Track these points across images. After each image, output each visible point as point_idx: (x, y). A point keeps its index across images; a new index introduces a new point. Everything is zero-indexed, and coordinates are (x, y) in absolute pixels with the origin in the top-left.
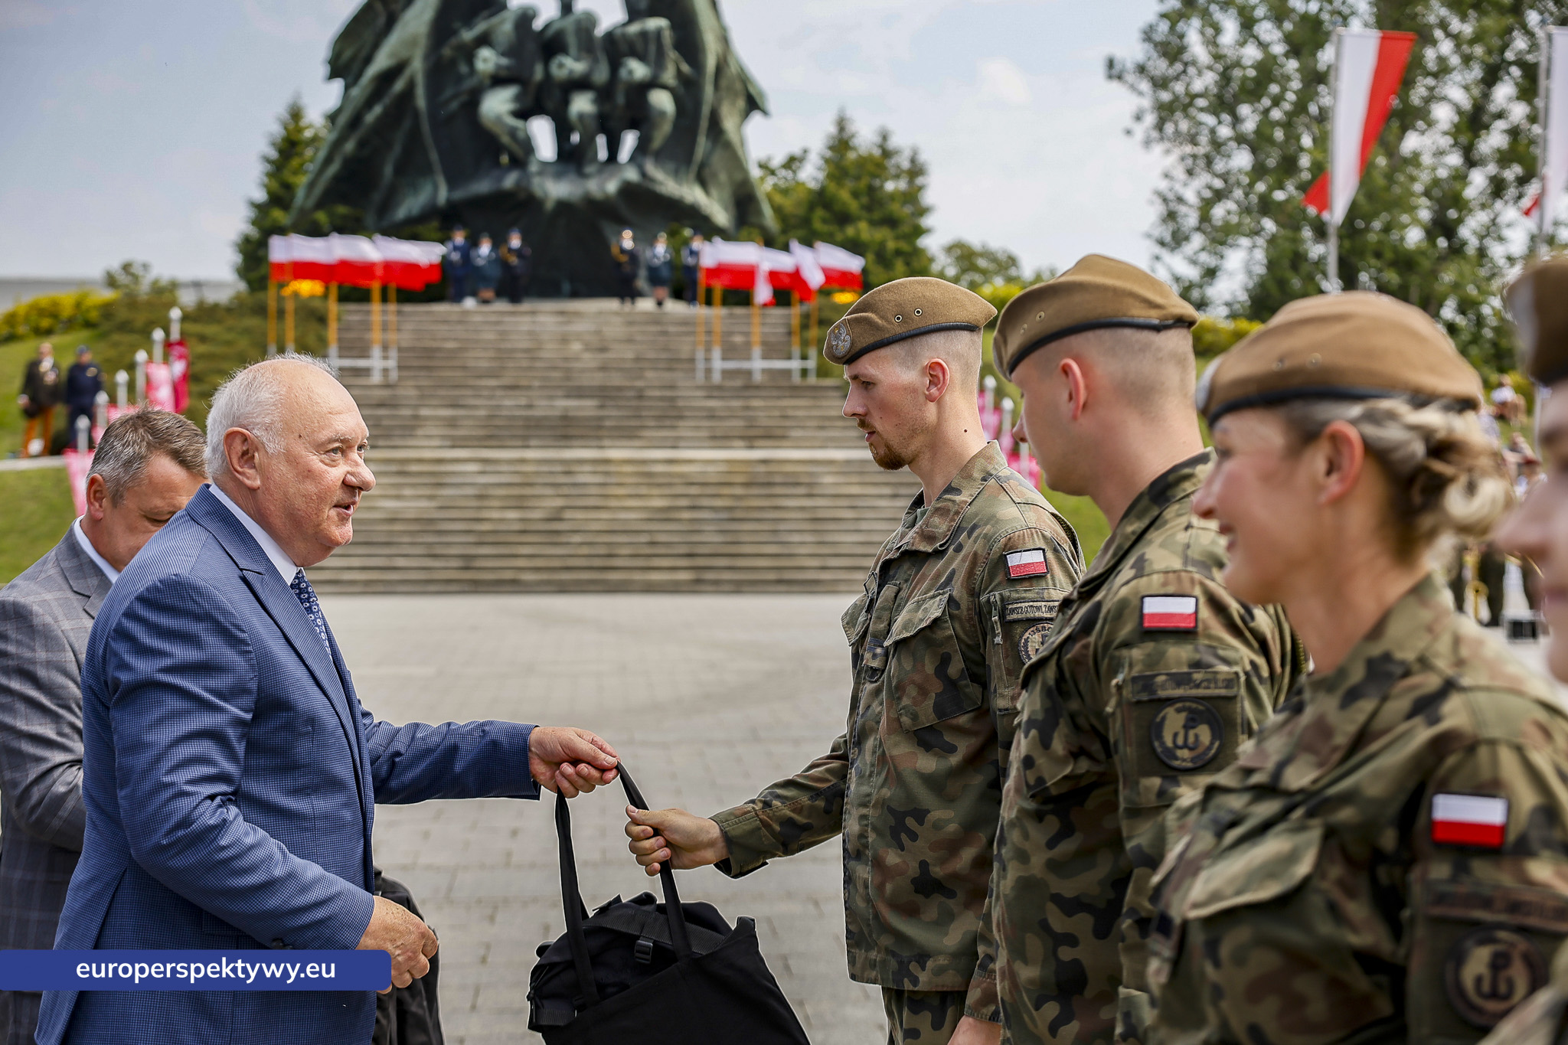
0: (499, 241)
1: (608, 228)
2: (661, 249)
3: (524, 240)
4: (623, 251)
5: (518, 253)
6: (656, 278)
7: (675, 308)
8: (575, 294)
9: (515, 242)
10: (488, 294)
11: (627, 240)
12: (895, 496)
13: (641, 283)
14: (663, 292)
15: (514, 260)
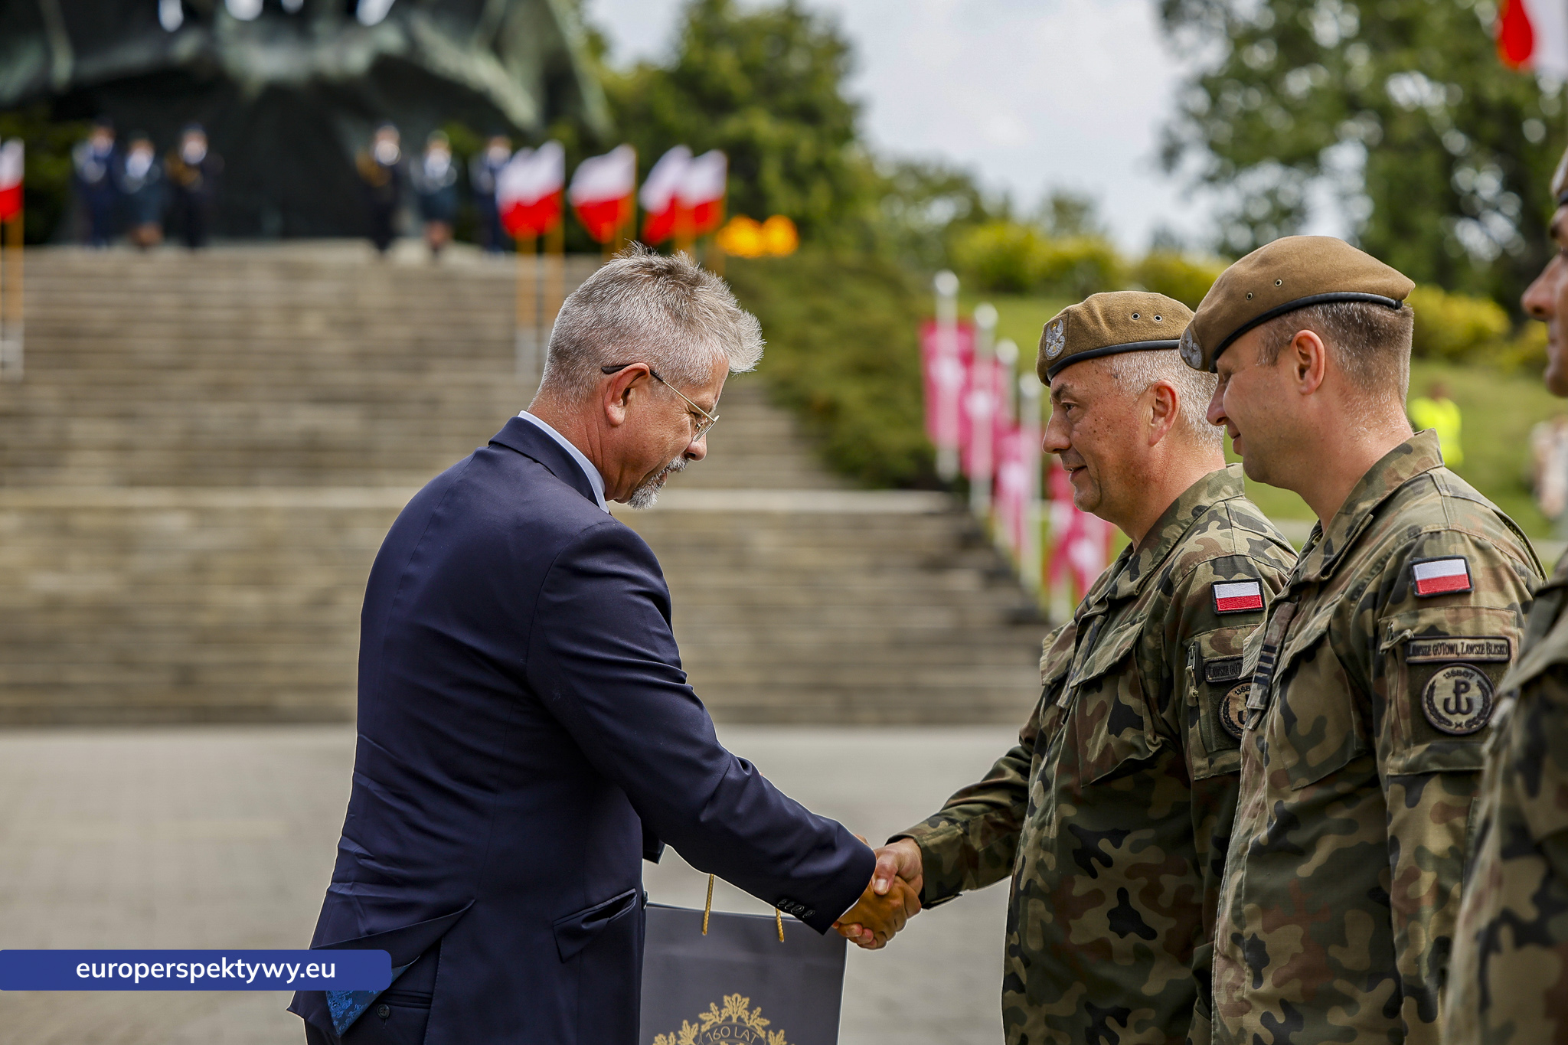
0: (165, 147)
1: (349, 130)
2: (438, 162)
3: (212, 144)
4: (380, 166)
5: (202, 167)
6: (430, 208)
7: (462, 259)
8: (290, 233)
9: (194, 147)
10: (149, 231)
11: (387, 148)
12: (876, 569)
13: (407, 219)
14: (439, 232)
15: (193, 181)
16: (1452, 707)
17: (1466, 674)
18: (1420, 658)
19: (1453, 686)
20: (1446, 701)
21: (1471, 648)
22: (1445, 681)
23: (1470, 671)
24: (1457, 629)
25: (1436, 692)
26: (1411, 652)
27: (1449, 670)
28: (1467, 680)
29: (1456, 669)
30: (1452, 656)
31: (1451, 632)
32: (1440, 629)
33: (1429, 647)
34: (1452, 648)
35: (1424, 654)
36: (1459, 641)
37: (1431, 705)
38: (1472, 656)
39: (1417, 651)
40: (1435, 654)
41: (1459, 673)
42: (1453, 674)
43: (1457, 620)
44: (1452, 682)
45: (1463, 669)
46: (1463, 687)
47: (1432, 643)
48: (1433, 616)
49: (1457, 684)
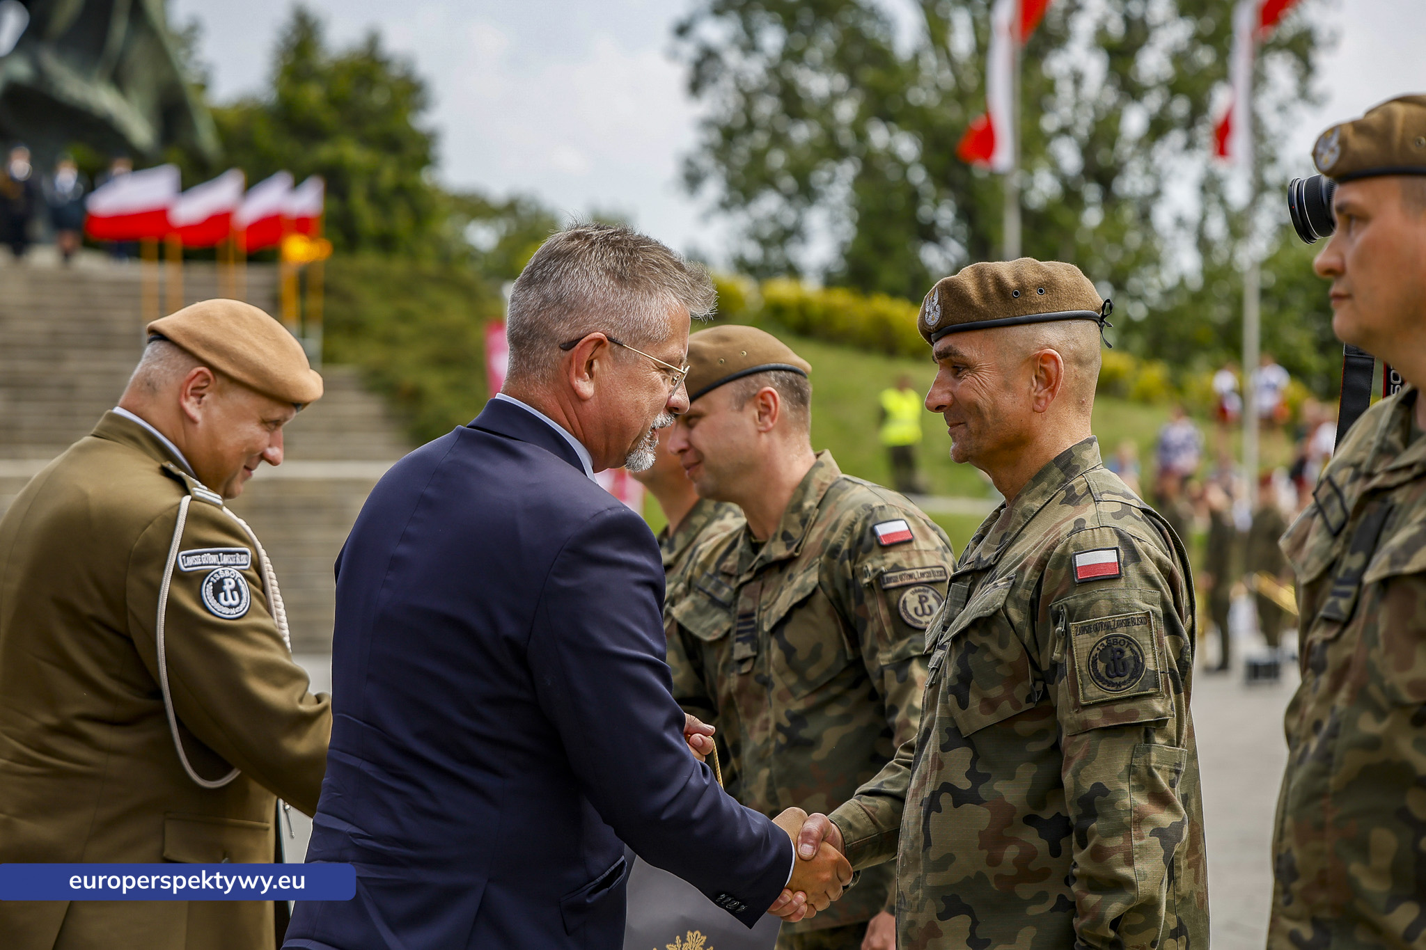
16: (920, 612)
17: (924, 591)
18: (892, 584)
19: (918, 599)
20: (916, 610)
21: (923, 575)
22: (912, 596)
23: (926, 588)
24: (910, 564)
25: (908, 604)
26: (886, 581)
27: (913, 589)
28: (926, 594)
29: (917, 588)
30: (912, 581)
31: (907, 567)
32: (900, 565)
33: (896, 577)
34: (911, 576)
35: (894, 582)
36: (914, 571)
37: (907, 613)
38: (925, 579)
39: (889, 580)
40: (901, 580)
41: (919, 591)
42: (916, 591)
43: (909, 559)
44: (916, 596)
45: (921, 588)
46: (924, 599)
47: (897, 574)
48: (893, 557)
49: (920, 597)
